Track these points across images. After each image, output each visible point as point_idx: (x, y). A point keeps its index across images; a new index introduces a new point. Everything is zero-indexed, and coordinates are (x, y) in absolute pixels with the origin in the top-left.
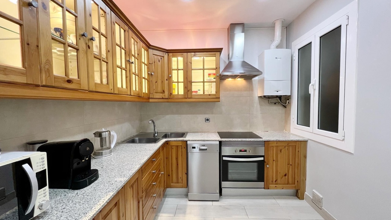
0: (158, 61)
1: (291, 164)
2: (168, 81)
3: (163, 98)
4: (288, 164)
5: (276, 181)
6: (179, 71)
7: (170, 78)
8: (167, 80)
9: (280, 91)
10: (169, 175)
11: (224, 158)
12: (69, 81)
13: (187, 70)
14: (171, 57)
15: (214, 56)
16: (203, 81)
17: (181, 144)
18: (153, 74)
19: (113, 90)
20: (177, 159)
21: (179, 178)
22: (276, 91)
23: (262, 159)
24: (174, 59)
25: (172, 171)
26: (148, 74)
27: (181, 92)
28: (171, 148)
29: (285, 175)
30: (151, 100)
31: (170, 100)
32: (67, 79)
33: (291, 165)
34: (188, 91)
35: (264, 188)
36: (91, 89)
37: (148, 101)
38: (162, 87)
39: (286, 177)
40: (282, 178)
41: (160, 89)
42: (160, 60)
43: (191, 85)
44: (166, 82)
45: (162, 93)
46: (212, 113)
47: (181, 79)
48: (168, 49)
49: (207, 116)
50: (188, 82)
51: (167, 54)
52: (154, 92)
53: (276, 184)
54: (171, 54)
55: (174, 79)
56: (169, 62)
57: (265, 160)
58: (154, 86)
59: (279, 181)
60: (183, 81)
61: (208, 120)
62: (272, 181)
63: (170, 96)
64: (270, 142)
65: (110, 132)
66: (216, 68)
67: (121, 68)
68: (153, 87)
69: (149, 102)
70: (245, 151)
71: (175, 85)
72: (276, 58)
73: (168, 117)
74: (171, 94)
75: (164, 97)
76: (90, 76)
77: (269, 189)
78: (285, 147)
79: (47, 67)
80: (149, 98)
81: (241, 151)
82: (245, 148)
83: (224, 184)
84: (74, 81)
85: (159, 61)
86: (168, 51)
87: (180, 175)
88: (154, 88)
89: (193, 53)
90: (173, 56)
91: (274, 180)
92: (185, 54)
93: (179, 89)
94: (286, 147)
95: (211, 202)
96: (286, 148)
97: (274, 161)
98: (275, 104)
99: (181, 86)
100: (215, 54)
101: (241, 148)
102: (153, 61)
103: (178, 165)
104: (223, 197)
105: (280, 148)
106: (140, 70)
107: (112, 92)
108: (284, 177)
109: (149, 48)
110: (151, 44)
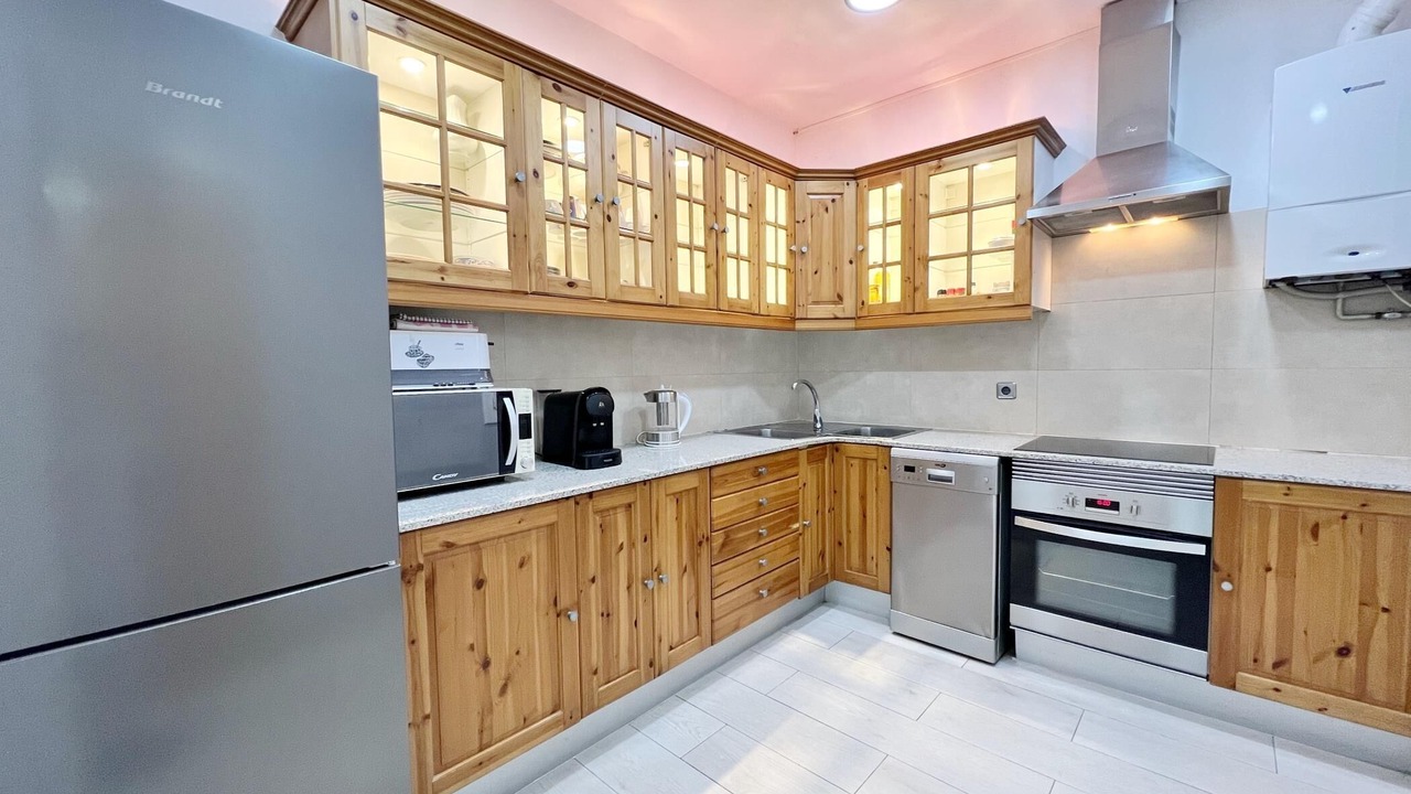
0: (822, 210)
1: (1384, 603)
2: (854, 265)
3: (836, 318)
4: (1362, 604)
5: (1276, 665)
6: (888, 228)
7: (860, 255)
8: (851, 262)
9: (1367, 247)
10: (840, 544)
11: (1020, 521)
12: (571, 284)
13: (914, 222)
14: (866, 190)
15: (1013, 153)
16: (966, 250)
17: (874, 456)
18: (804, 249)
19: (664, 298)
20: (863, 498)
21: (869, 558)
22: (1341, 252)
23: (1200, 549)
24: (875, 196)
25: (849, 532)
26: (791, 252)
27: (895, 295)
28: (847, 463)
29: (1344, 652)
30: (799, 325)
31: (861, 323)
32: (568, 280)
33: (1385, 610)
34: (915, 290)
35: (1207, 678)
36: (611, 297)
37: (790, 326)
38: (835, 285)
39: (1351, 661)
40: (1316, 660)
41: (827, 292)
42: (830, 205)
43: (926, 268)
44: (848, 269)
45: (834, 303)
46: (1027, 367)
47: (895, 253)
48: (853, 168)
49: (1005, 377)
50: (916, 260)
51: (853, 183)
52: (810, 302)
53: (1279, 678)
54: (866, 179)
55: (874, 255)
56: (861, 204)
57: (1217, 557)
58: (810, 284)
59: (1298, 666)
60: (899, 259)
61: (1006, 390)
62: (1255, 661)
63: (861, 309)
64: (1245, 482)
65: (675, 393)
66: (1018, 197)
67: (690, 249)
68: (807, 286)
69: (794, 330)
70: (1115, 506)
71: (874, 276)
72: (1347, 90)
73: (871, 378)
74: (863, 303)
75: (839, 315)
76: (610, 271)
77: (1233, 687)
78: (1344, 517)
79: (538, 264)
80: (794, 320)
81: (1091, 503)
82: (1111, 496)
83: (1018, 613)
84: (580, 284)
85: (827, 209)
86: (855, 175)
87: (871, 550)
88: (810, 288)
89: (934, 163)
90: (872, 186)
91: (1269, 660)
92: (909, 169)
93: (888, 288)
94: (1350, 515)
95: (963, 660)
96: (1353, 522)
97: (1268, 569)
98: (1379, 315)
99: (895, 274)
100: (1016, 147)
101: (1094, 494)
102: (809, 211)
103: (865, 516)
104: (1020, 663)
105: (1313, 517)
106: (757, 243)
107: (663, 301)
108: (1333, 658)
109: (795, 178)
110: (801, 167)
